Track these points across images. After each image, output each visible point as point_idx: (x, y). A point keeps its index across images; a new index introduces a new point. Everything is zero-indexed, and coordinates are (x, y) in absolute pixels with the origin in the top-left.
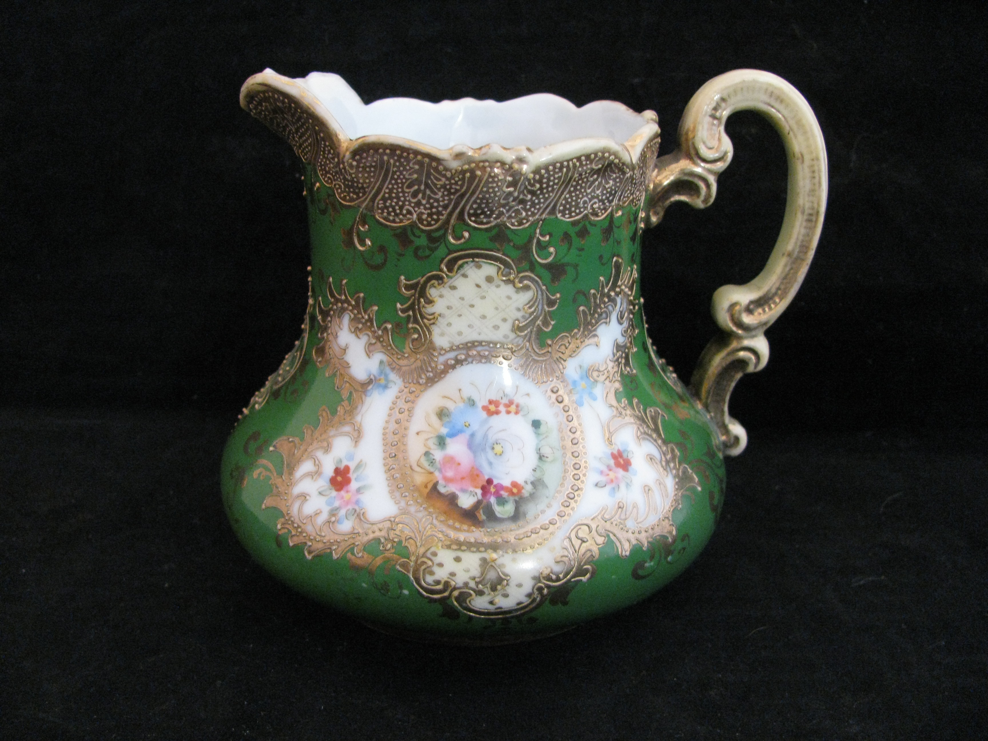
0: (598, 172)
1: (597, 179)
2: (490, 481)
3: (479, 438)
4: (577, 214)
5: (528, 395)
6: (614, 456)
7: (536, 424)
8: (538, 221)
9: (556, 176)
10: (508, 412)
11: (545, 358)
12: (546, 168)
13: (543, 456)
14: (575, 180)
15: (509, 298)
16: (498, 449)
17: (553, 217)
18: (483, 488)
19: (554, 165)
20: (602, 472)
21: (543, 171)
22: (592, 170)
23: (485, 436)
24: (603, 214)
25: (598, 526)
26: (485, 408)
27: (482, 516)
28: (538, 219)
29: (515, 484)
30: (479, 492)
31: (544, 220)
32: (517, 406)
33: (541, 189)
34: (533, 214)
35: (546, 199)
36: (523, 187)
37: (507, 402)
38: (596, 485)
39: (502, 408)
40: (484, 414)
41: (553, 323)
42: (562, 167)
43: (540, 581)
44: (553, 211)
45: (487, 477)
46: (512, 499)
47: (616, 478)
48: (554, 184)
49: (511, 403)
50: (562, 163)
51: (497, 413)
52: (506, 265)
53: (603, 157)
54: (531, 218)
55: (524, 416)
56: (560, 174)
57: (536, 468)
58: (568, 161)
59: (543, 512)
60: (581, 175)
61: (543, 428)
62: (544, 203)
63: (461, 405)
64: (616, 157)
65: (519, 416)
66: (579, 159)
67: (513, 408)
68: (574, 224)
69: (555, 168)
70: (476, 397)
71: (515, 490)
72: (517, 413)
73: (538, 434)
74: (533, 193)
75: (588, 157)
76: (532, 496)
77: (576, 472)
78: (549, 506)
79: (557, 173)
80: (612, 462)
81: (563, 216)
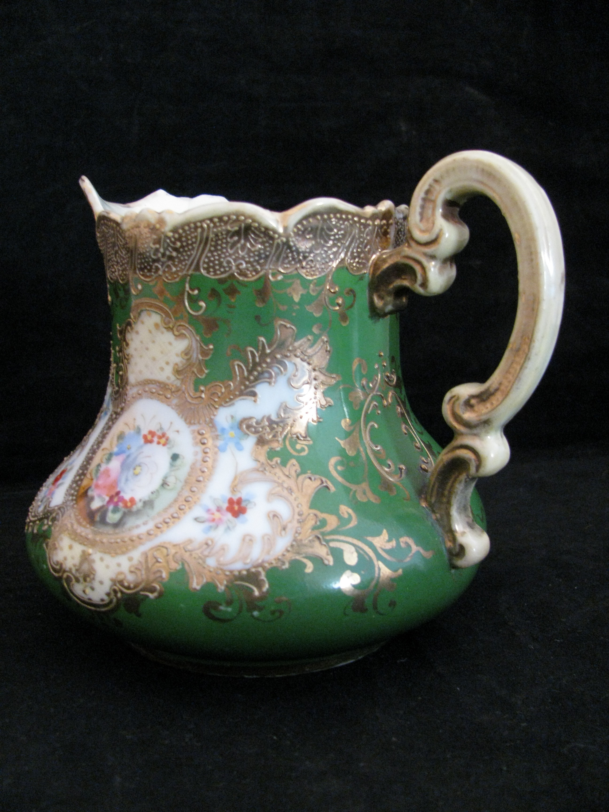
0: (237, 233)
1: (238, 241)
2: (118, 493)
3: (131, 459)
4: (222, 273)
5: (178, 431)
6: (231, 501)
7: (175, 457)
8: (186, 275)
9: (193, 235)
10: (159, 443)
11: (197, 402)
12: (182, 226)
13: (166, 484)
14: (212, 240)
15: (170, 344)
16: (138, 470)
17: (198, 273)
18: (111, 498)
19: (188, 224)
20: (208, 511)
21: (181, 231)
22: (228, 232)
23: (135, 459)
24: (253, 276)
25: (176, 553)
26: (145, 437)
27: (97, 518)
28: (185, 275)
29: (132, 500)
30: (107, 499)
31: (191, 276)
32: (167, 439)
33: (182, 247)
34: (182, 270)
35: (189, 256)
36: (166, 245)
37: (161, 435)
38: (196, 519)
39: (156, 439)
40: (142, 441)
41: (206, 371)
42: (196, 228)
43: (116, 585)
44: (197, 268)
45: (118, 489)
46: (123, 509)
47: (220, 519)
48: (193, 243)
49: (164, 435)
50: (195, 223)
51: (151, 442)
52: (167, 315)
53: (237, 220)
54: (180, 274)
55: (169, 448)
56: (196, 234)
57: (154, 492)
58: (202, 221)
59: (137, 527)
60: (217, 235)
61: (178, 462)
62: (188, 260)
63: (132, 431)
64: (254, 221)
65: (165, 448)
66: (211, 220)
67: (163, 441)
68: (221, 281)
69: (190, 228)
70: (142, 427)
71: (129, 504)
72: (164, 445)
73: (172, 465)
74: (176, 250)
75: (220, 219)
76: (138, 512)
77: (184, 503)
78: (145, 524)
79: (193, 232)
80: (225, 505)
81: (209, 272)
